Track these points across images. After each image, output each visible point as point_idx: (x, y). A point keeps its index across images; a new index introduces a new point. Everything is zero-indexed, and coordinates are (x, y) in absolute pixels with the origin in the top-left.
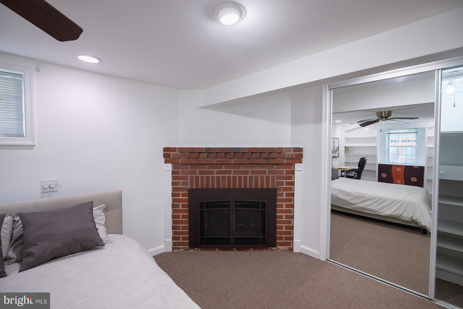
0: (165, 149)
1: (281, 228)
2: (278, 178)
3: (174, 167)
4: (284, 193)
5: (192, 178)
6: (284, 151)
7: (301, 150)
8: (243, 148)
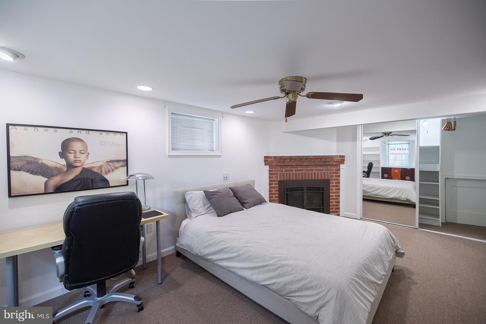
0: (265, 157)
1: (333, 202)
2: (330, 173)
3: (270, 168)
4: (334, 182)
5: (280, 174)
6: (334, 157)
7: (343, 156)
8: (311, 156)
